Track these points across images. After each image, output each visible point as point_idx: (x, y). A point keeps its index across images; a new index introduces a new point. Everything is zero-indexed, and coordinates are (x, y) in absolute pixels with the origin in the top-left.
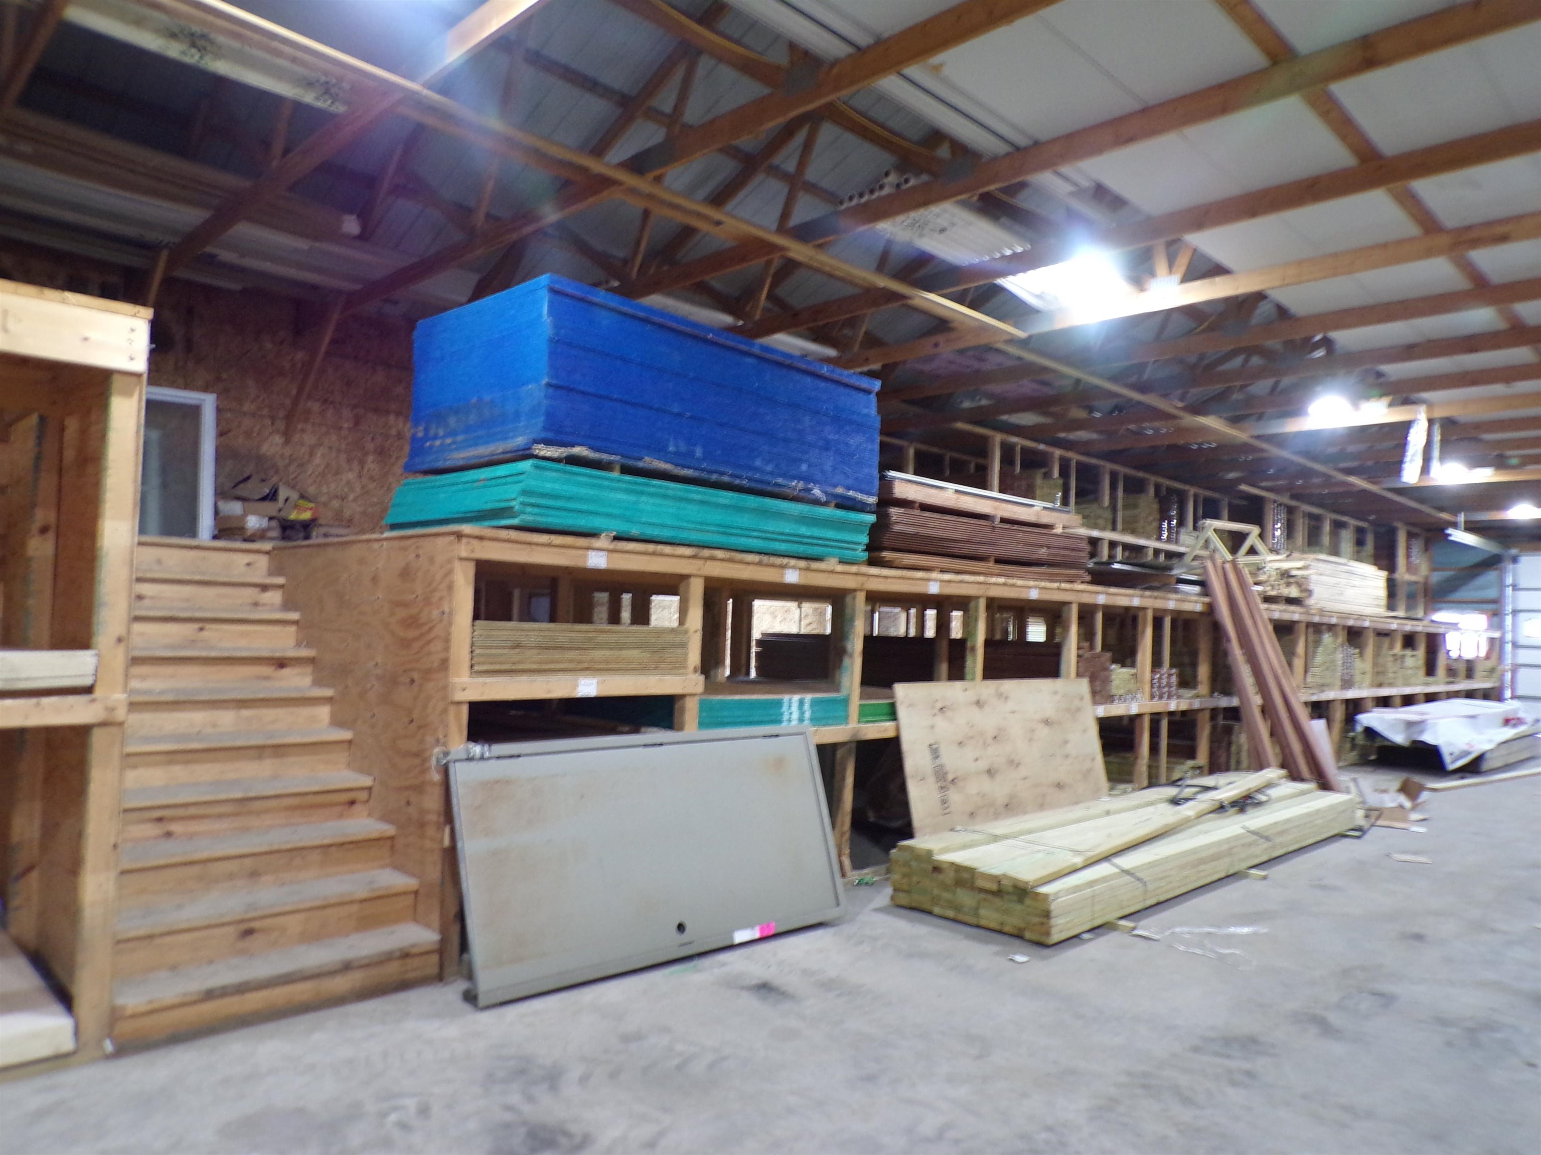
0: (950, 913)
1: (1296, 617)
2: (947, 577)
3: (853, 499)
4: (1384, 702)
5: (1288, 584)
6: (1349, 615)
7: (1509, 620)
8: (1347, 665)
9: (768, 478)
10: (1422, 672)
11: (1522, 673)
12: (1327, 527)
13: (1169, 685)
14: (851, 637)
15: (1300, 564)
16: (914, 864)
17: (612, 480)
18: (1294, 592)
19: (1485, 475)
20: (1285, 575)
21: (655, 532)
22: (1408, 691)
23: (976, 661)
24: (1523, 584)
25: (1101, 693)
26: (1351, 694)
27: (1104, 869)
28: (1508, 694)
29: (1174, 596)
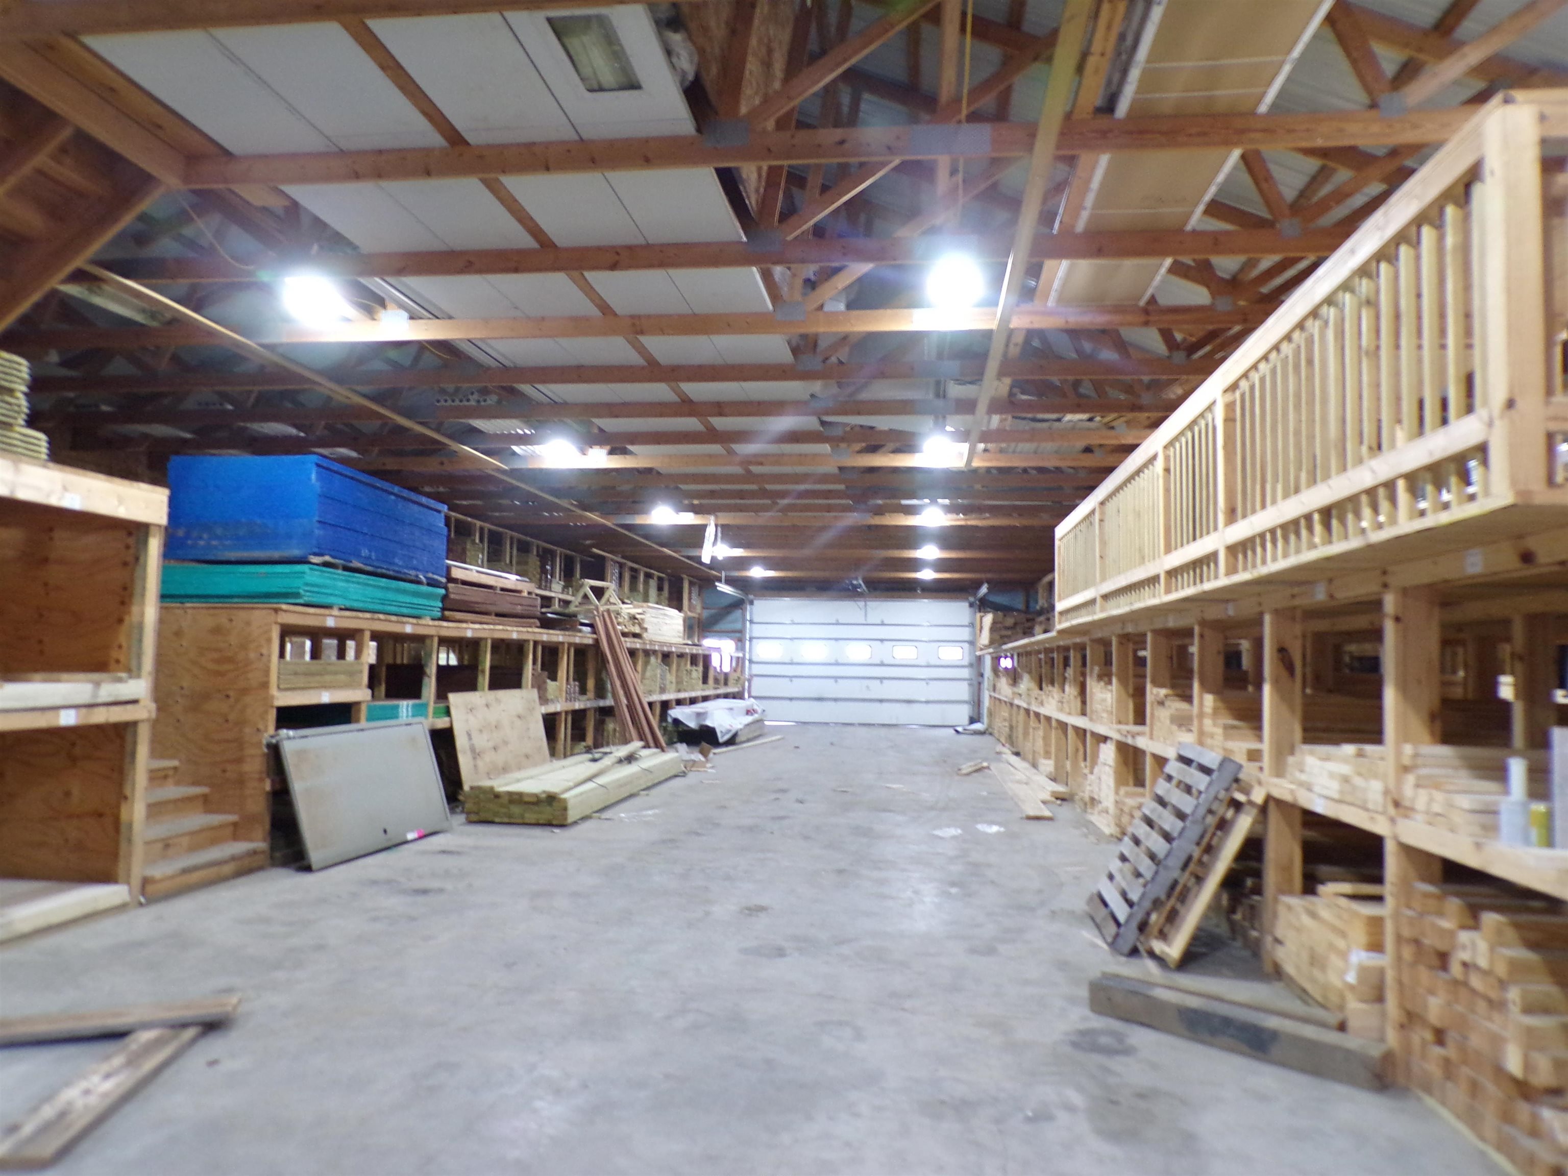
0: (506, 820)
1: (638, 646)
2: (477, 626)
3: (437, 580)
4: (679, 702)
5: (634, 625)
6: (662, 644)
7: (747, 643)
8: (663, 678)
9: (400, 569)
10: (701, 682)
11: (756, 681)
12: (642, 577)
13: (574, 693)
14: (429, 664)
15: (640, 611)
16: (482, 796)
17: (338, 574)
18: (637, 630)
19: (739, 552)
20: (633, 618)
21: (356, 605)
22: (693, 694)
23: (484, 679)
24: (755, 620)
25: (544, 700)
26: (665, 697)
27: (589, 786)
28: (746, 695)
29: (579, 634)
